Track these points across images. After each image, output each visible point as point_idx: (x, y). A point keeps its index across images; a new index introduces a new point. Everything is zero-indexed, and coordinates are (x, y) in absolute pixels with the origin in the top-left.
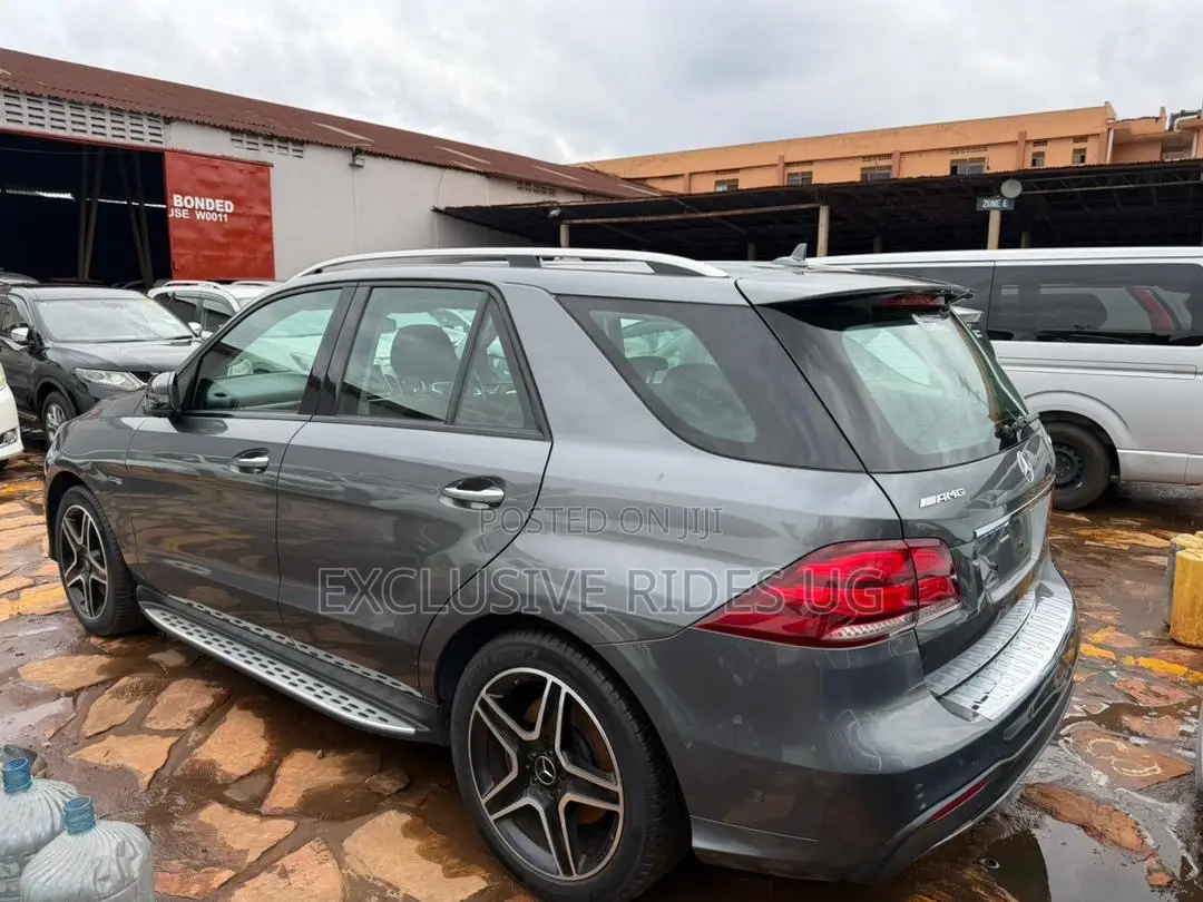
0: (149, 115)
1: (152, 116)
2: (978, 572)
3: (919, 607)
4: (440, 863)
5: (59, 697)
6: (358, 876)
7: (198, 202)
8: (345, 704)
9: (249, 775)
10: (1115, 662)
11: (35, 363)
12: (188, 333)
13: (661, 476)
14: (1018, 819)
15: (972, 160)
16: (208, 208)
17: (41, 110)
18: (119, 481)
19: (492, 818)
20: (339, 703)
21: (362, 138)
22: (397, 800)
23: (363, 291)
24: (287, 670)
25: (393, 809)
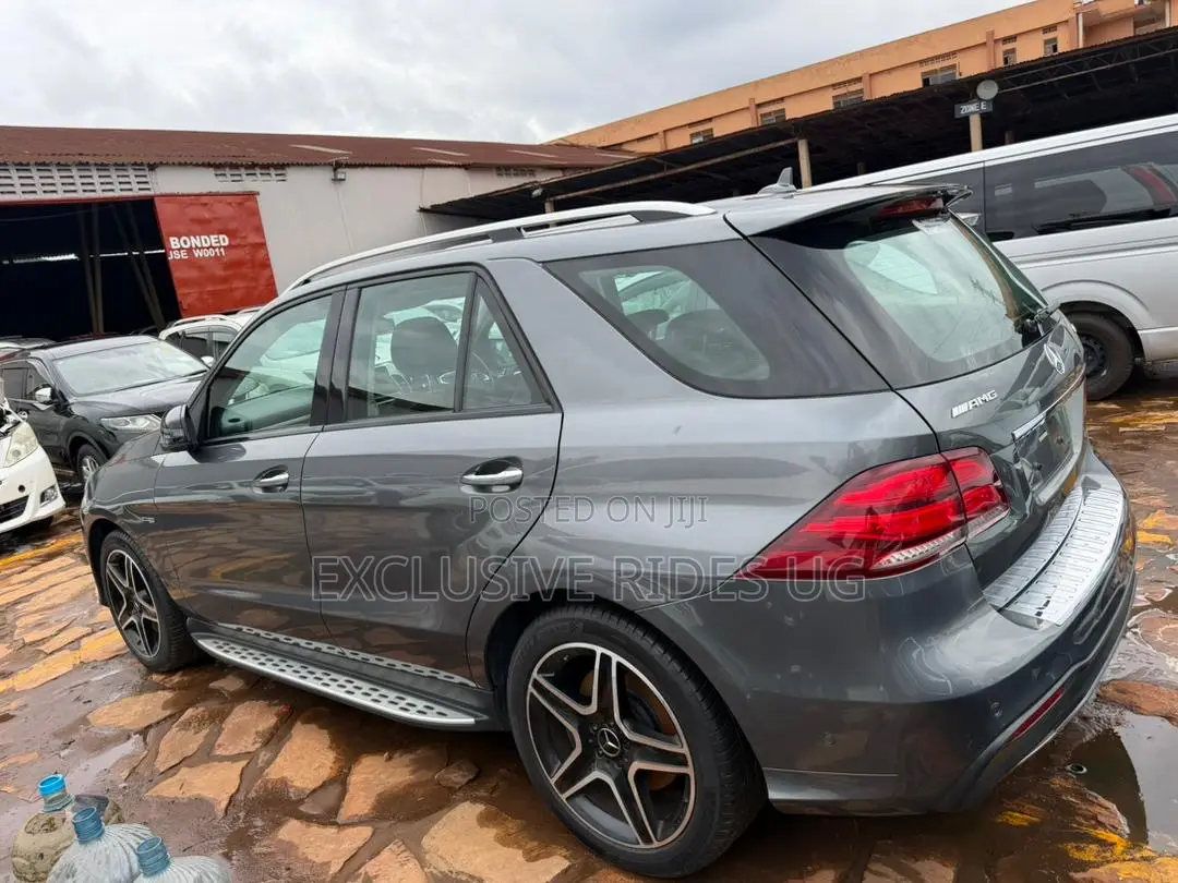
0: (133, 165)
1: (137, 165)
2: (1021, 475)
3: (967, 520)
4: (519, 847)
5: (129, 737)
6: (441, 872)
7: (194, 241)
8: (402, 704)
9: (321, 787)
10: (1170, 546)
11: (64, 420)
12: (202, 368)
13: (678, 428)
14: (1098, 719)
15: (942, 69)
16: (205, 245)
17: (31, 177)
18: (151, 520)
19: (564, 797)
20: (396, 704)
21: (339, 152)
22: (468, 791)
23: (352, 293)
24: (342, 679)
25: (466, 800)
